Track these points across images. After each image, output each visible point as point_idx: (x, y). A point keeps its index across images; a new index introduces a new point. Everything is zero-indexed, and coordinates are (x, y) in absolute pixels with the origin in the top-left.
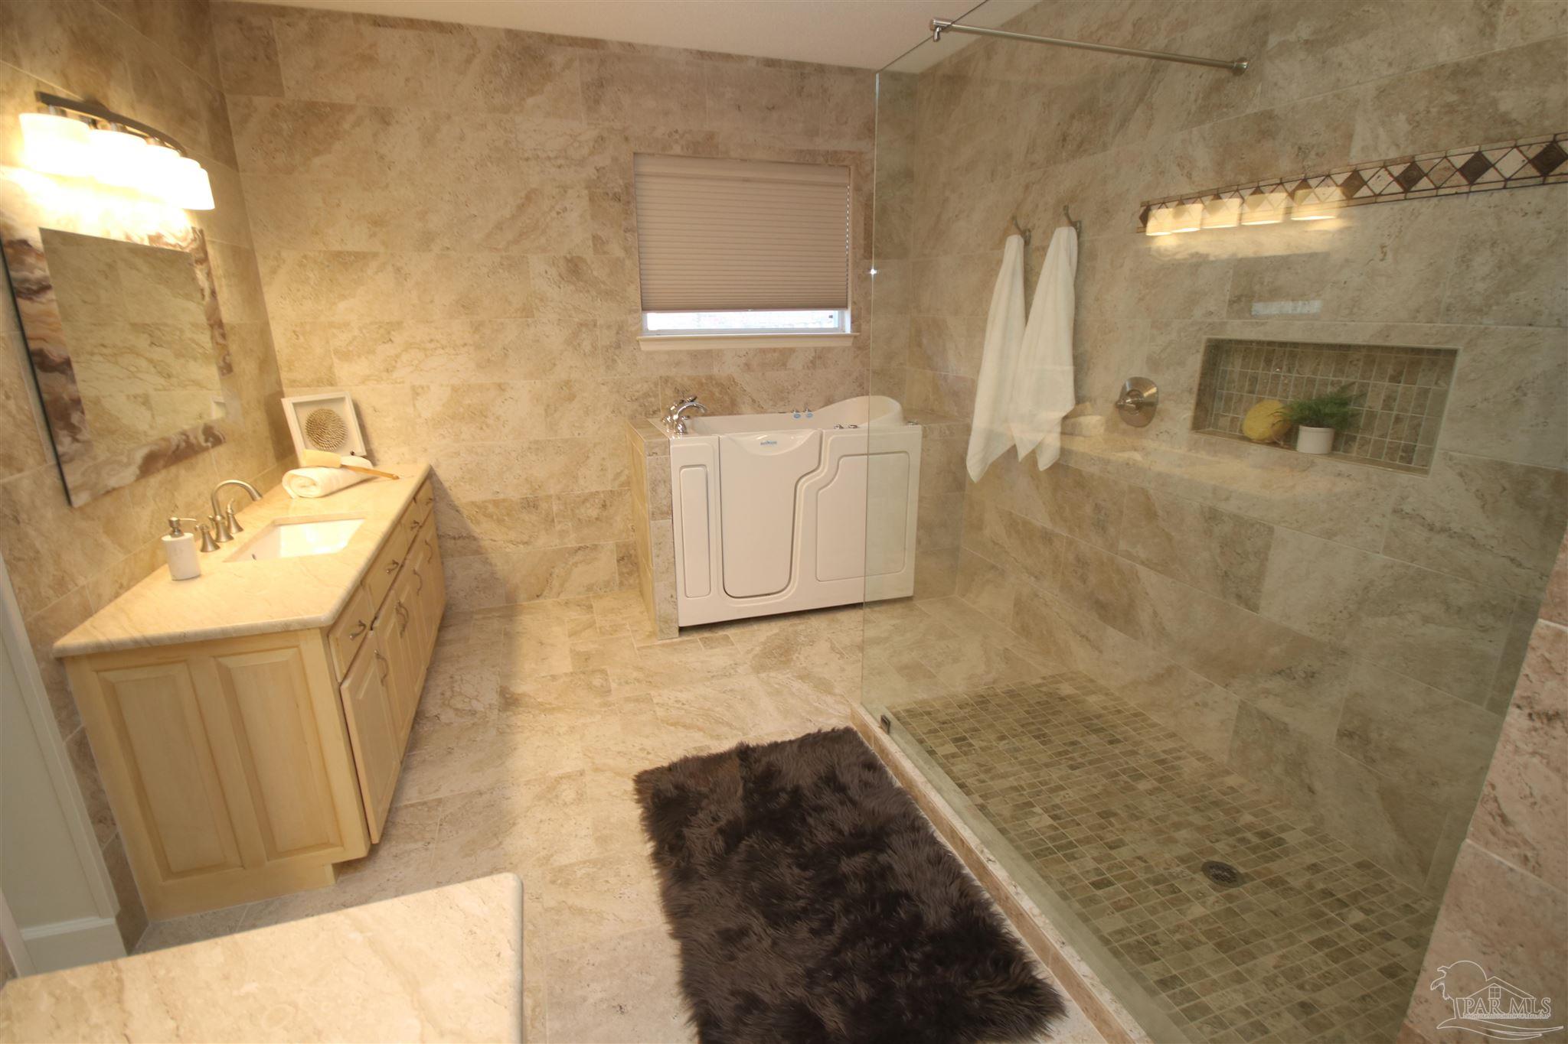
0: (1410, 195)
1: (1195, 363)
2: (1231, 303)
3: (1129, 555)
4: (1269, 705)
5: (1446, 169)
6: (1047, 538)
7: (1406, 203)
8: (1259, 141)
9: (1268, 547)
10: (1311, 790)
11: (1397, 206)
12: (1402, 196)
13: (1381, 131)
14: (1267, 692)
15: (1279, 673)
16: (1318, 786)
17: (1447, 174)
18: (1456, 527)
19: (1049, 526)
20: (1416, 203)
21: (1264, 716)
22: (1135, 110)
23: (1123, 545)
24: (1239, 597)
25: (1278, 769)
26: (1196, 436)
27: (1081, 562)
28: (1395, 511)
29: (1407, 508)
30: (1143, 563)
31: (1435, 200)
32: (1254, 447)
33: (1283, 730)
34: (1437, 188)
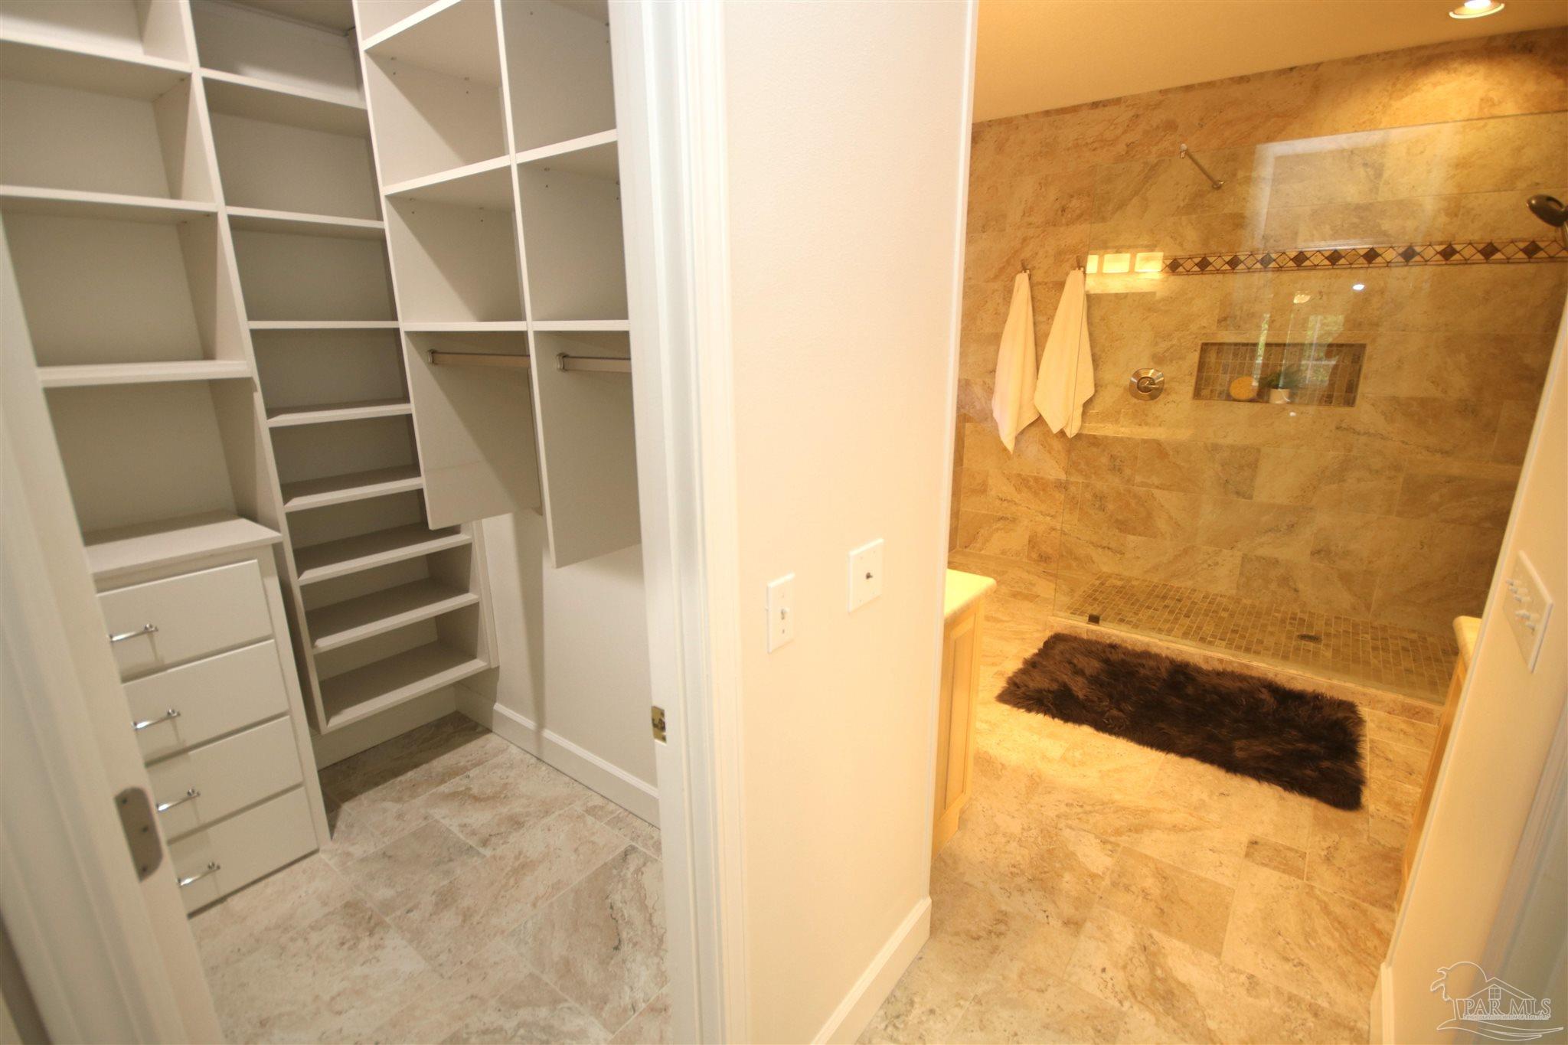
0: (1335, 267)
1: (1194, 357)
2: (1219, 322)
3: (1143, 484)
4: (1265, 551)
5: (1354, 255)
6: (1062, 486)
7: (1332, 271)
8: (1234, 230)
9: (1257, 460)
10: (1296, 590)
11: (1327, 272)
12: (1331, 267)
13: (1315, 232)
14: (1262, 545)
15: (1270, 531)
16: (1301, 586)
17: (1356, 257)
18: (1372, 431)
19: (1063, 477)
20: (1338, 271)
21: (1259, 558)
22: (1131, 199)
23: (1138, 479)
24: (1238, 493)
25: (1273, 586)
26: (1198, 402)
27: (1100, 498)
28: (1337, 428)
29: (1344, 425)
30: (1157, 487)
31: (1349, 270)
32: (1242, 404)
33: (1276, 562)
34: (1351, 264)
